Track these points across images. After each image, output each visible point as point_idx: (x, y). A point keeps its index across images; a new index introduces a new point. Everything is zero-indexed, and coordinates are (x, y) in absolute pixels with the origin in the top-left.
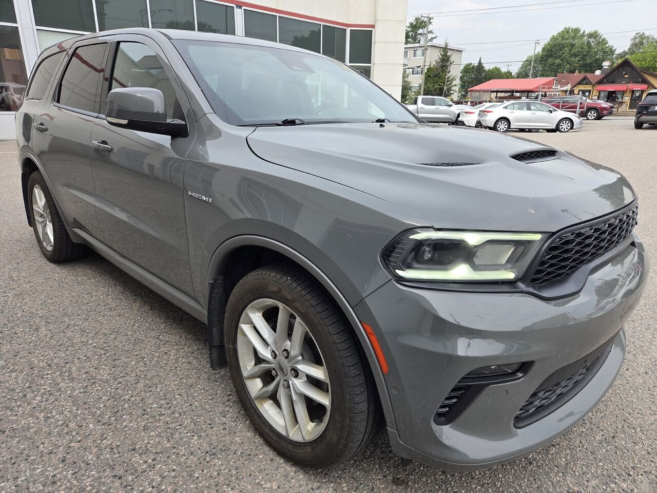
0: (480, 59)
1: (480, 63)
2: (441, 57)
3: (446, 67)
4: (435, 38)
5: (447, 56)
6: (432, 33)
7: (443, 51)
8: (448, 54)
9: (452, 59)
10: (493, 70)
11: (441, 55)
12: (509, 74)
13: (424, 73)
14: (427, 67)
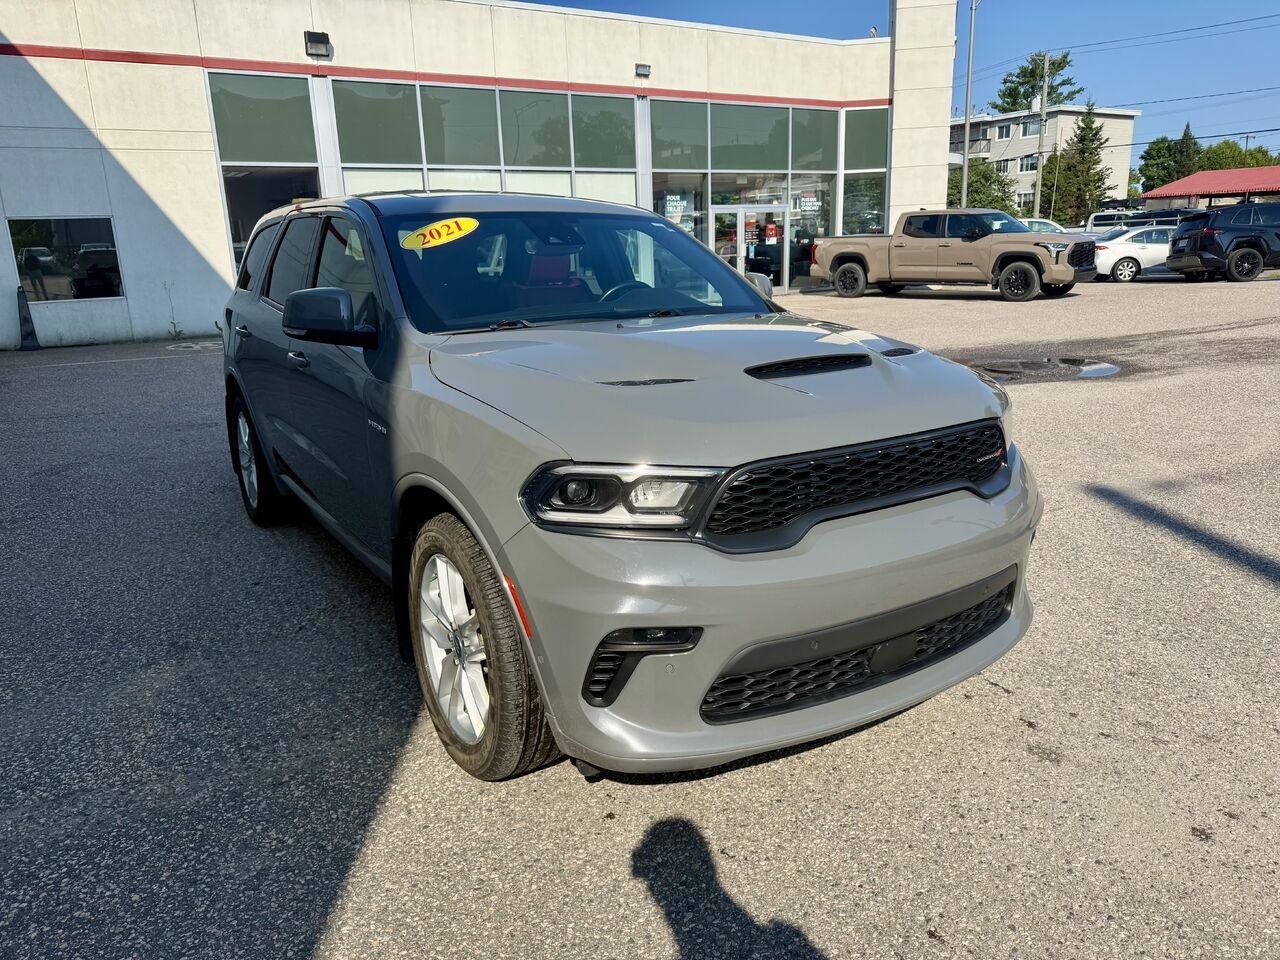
0: (1188, 127)
1: (1187, 134)
2: (1078, 132)
3: (1094, 152)
4: (1078, 92)
5: (1091, 129)
6: (1072, 84)
7: (1083, 120)
8: (1094, 126)
9: (1104, 134)
10: (1219, 147)
11: (1079, 128)
12: (1259, 155)
13: (1040, 168)
14: (1046, 156)
